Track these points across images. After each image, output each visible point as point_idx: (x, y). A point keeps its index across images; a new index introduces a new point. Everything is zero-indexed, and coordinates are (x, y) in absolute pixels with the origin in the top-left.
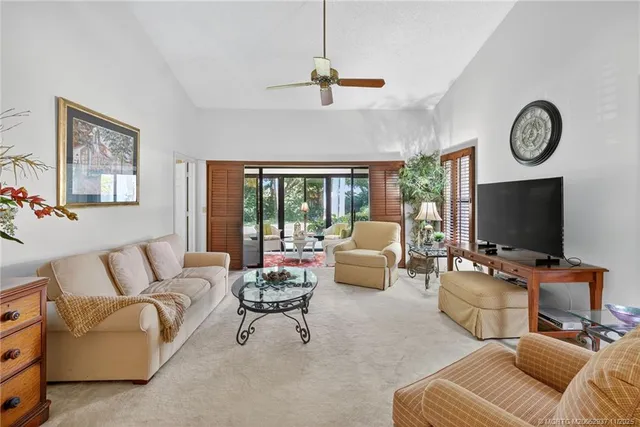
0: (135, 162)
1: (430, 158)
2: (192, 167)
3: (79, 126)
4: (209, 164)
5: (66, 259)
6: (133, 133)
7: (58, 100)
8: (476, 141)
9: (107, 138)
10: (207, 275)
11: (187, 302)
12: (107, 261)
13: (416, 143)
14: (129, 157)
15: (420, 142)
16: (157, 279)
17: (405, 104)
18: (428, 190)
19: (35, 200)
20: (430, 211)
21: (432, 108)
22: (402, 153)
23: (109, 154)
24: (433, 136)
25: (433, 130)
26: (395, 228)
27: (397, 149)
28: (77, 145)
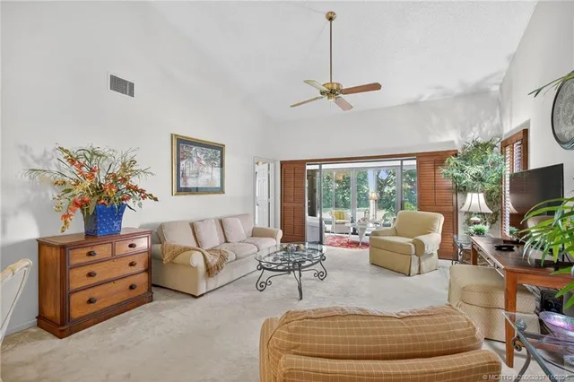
0: (222, 165)
1: (485, 145)
2: (272, 166)
3: (184, 148)
4: (282, 163)
5: (169, 223)
6: (221, 148)
7: (172, 135)
8: (528, 123)
9: (202, 153)
10: (258, 243)
11: (232, 256)
12: (193, 226)
13: (475, 129)
14: (218, 163)
15: (480, 129)
16: (227, 242)
17: (459, 91)
18: (482, 180)
19: (142, 191)
20: (475, 201)
21: (496, 88)
22: (456, 142)
23: (203, 162)
24: (497, 121)
25: (498, 115)
26: (435, 219)
27: (449, 137)
28: (183, 159)
